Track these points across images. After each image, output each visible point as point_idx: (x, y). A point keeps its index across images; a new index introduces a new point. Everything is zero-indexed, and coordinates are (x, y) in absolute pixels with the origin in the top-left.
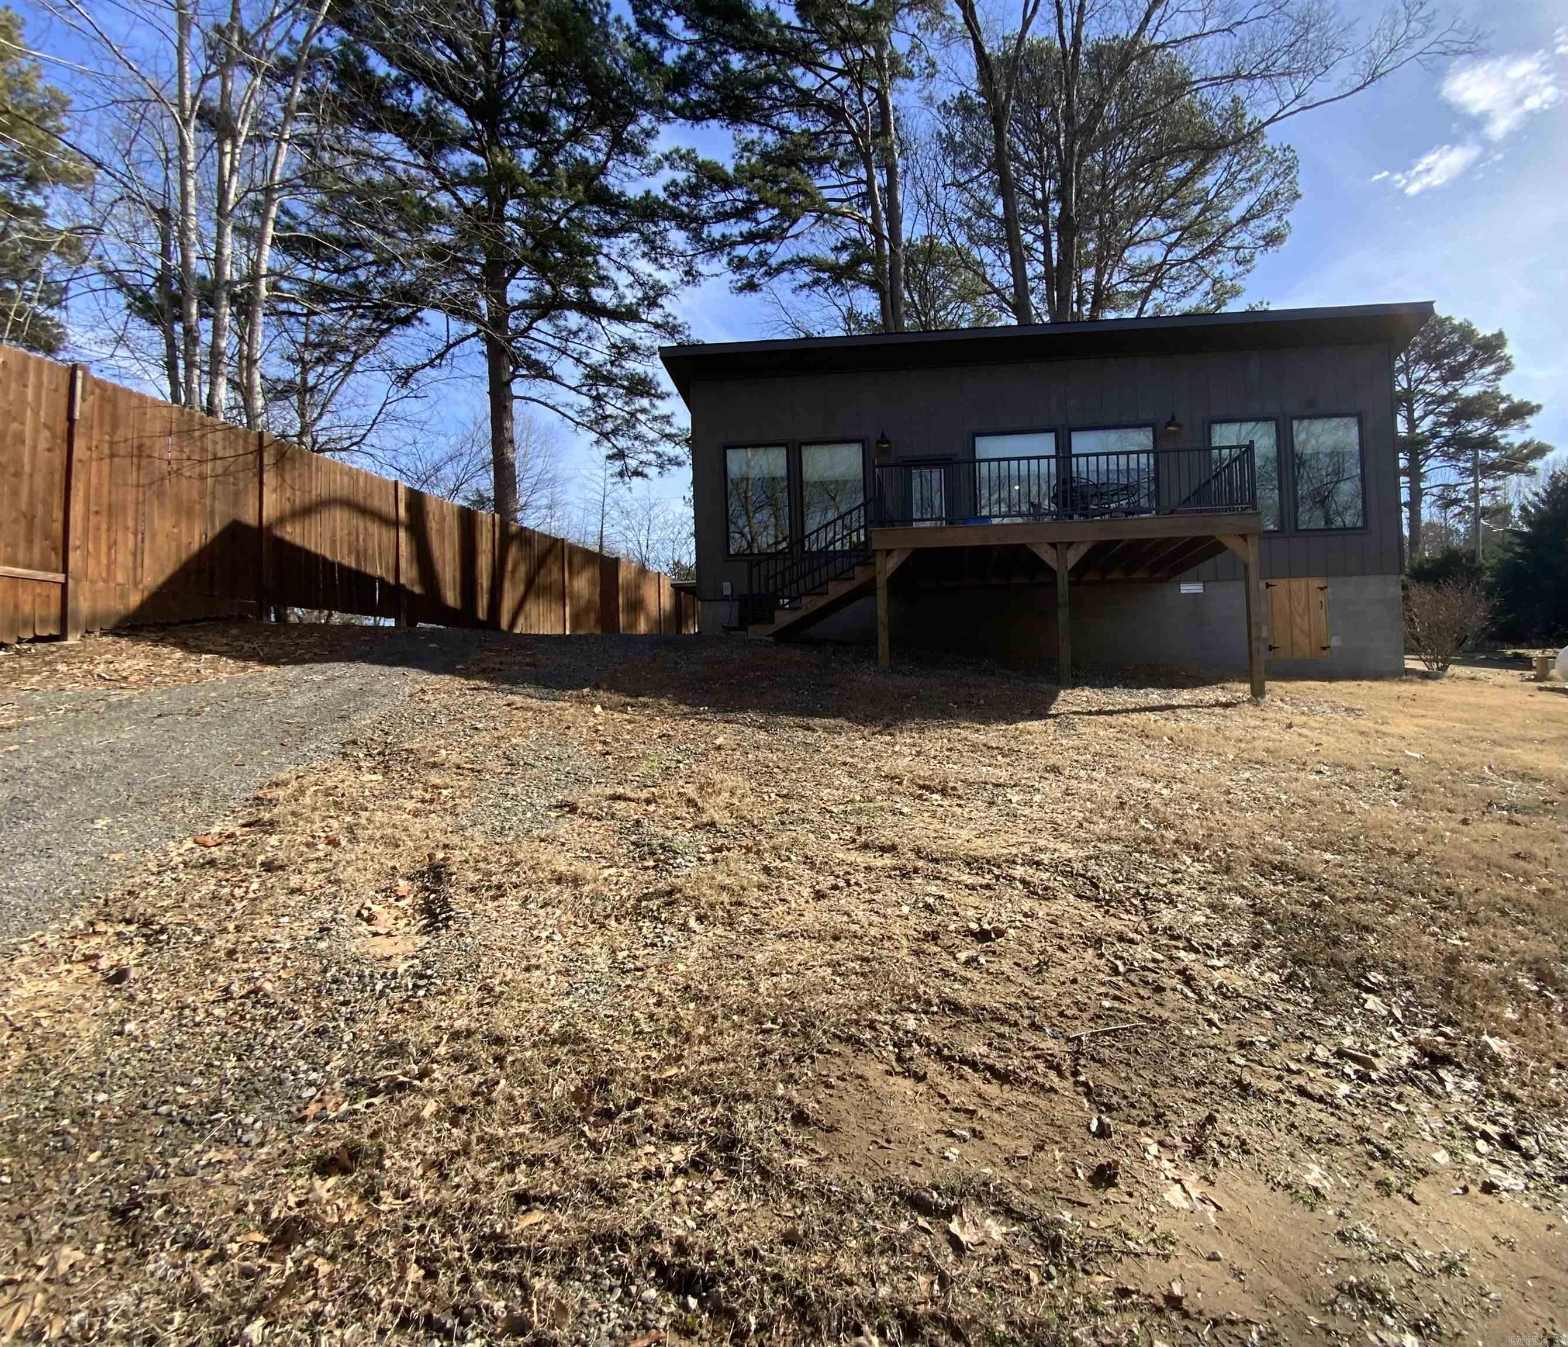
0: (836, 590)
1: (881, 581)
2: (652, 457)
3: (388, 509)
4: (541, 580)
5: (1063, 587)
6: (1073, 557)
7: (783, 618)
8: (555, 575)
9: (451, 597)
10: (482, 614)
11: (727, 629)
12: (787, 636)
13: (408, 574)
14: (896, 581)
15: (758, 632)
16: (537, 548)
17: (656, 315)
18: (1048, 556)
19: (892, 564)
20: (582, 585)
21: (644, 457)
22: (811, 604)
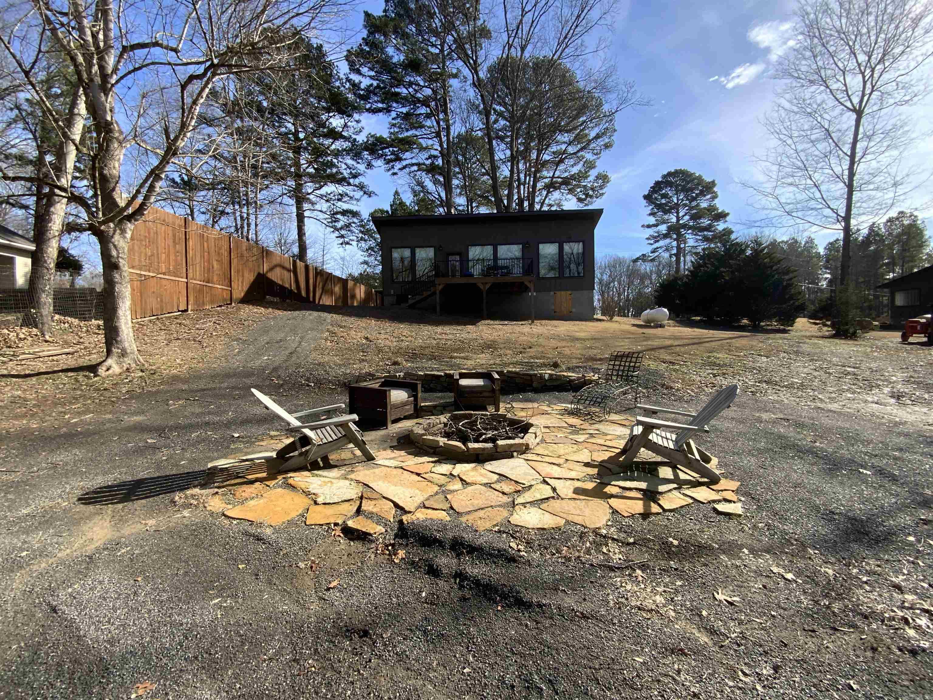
0: (426, 294)
1: (438, 292)
2: (355, 238)
3: (288, 266)
4: (326, 288)
5: (485, 295)
6: (487, 286)
7: (411, 302)
8: (330, 286)
9: (304, 293)
10: (311, 299)
11: (392, 305)
12: (412, 307)
13: (293, 287)
14: (441, 292)
15: (403, 305)
16: (325, 277)
17: (357, 181)
18: (482, 287)
19: (441, 287)
20: (337, 289)
21: (351, 238)
22: (418, 298)
